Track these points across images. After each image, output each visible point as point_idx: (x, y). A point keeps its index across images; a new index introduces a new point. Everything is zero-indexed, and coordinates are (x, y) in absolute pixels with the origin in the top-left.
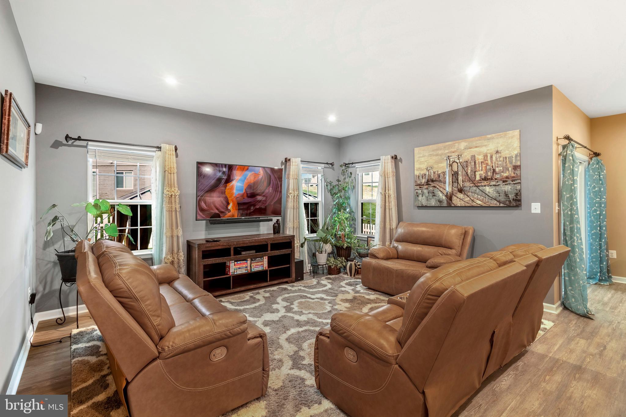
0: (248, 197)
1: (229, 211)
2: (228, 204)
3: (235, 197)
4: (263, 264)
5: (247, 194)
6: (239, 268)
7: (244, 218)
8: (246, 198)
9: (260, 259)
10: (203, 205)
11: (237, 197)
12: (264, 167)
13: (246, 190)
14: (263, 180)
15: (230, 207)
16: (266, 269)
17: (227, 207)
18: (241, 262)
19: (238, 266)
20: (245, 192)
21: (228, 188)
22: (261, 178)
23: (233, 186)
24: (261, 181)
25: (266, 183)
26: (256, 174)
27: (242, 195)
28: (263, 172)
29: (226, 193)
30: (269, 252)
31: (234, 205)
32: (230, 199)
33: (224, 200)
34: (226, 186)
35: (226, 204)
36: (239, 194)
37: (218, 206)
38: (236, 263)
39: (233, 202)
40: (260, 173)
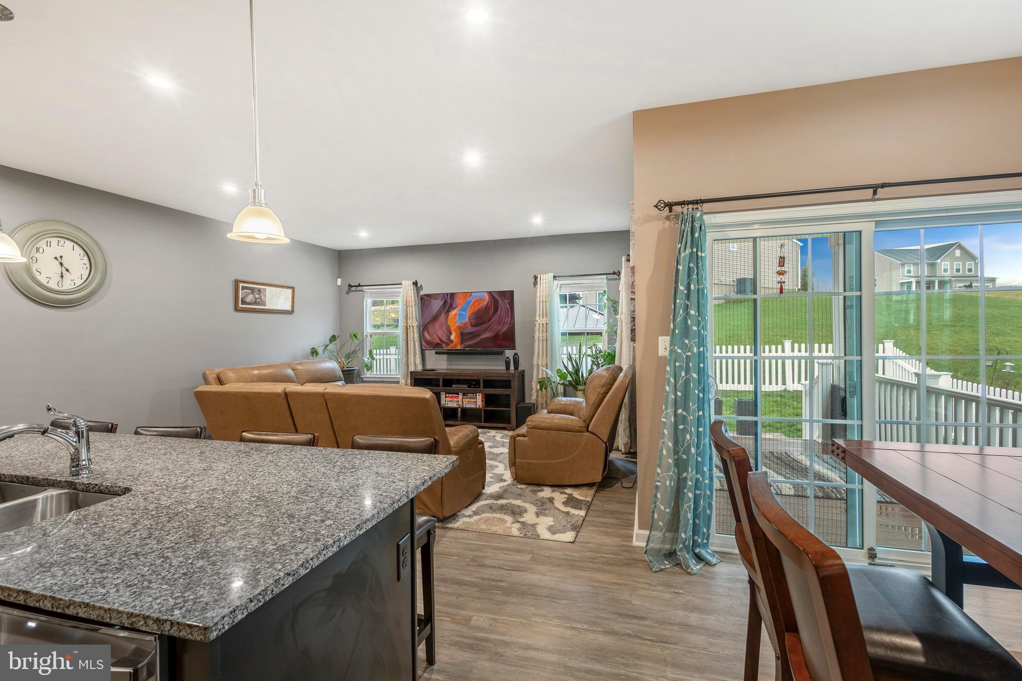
0: (472, 326)
1: (452, 342)
2: (451, 334)
3: (457, 327)
4: (476, 402)
5: (471, 323)
6: (451, 401)
7: (468, 349)
8: (469, 327)
9: (472, 395)
10: (427, 336)
11: (460, 327)
12: (490, 293)
13: (469, 318)
14: (488, 306)
15: (453, 337)
16: (479, 407)
17: (449, 338)
18: (453, 395)
19: (450, 399)
20: (468, 322)
21: (450, 317)
22: (485, 303)
23: (456, 314)
24: (487, 308)
25: (492, 310)
26: (481, 299)
27: (466, 324)
28: (489, 296)
29: (448, 322)
30: (482, 389)
31: (456, 335)
32: (452, 329)
33: (446, 329)
34: (448, 315)
35: (448, 334)
36: (462, 323)
37: (440, 336)
38: (447, 395)
39: (456, 331)
40: (485, 298)
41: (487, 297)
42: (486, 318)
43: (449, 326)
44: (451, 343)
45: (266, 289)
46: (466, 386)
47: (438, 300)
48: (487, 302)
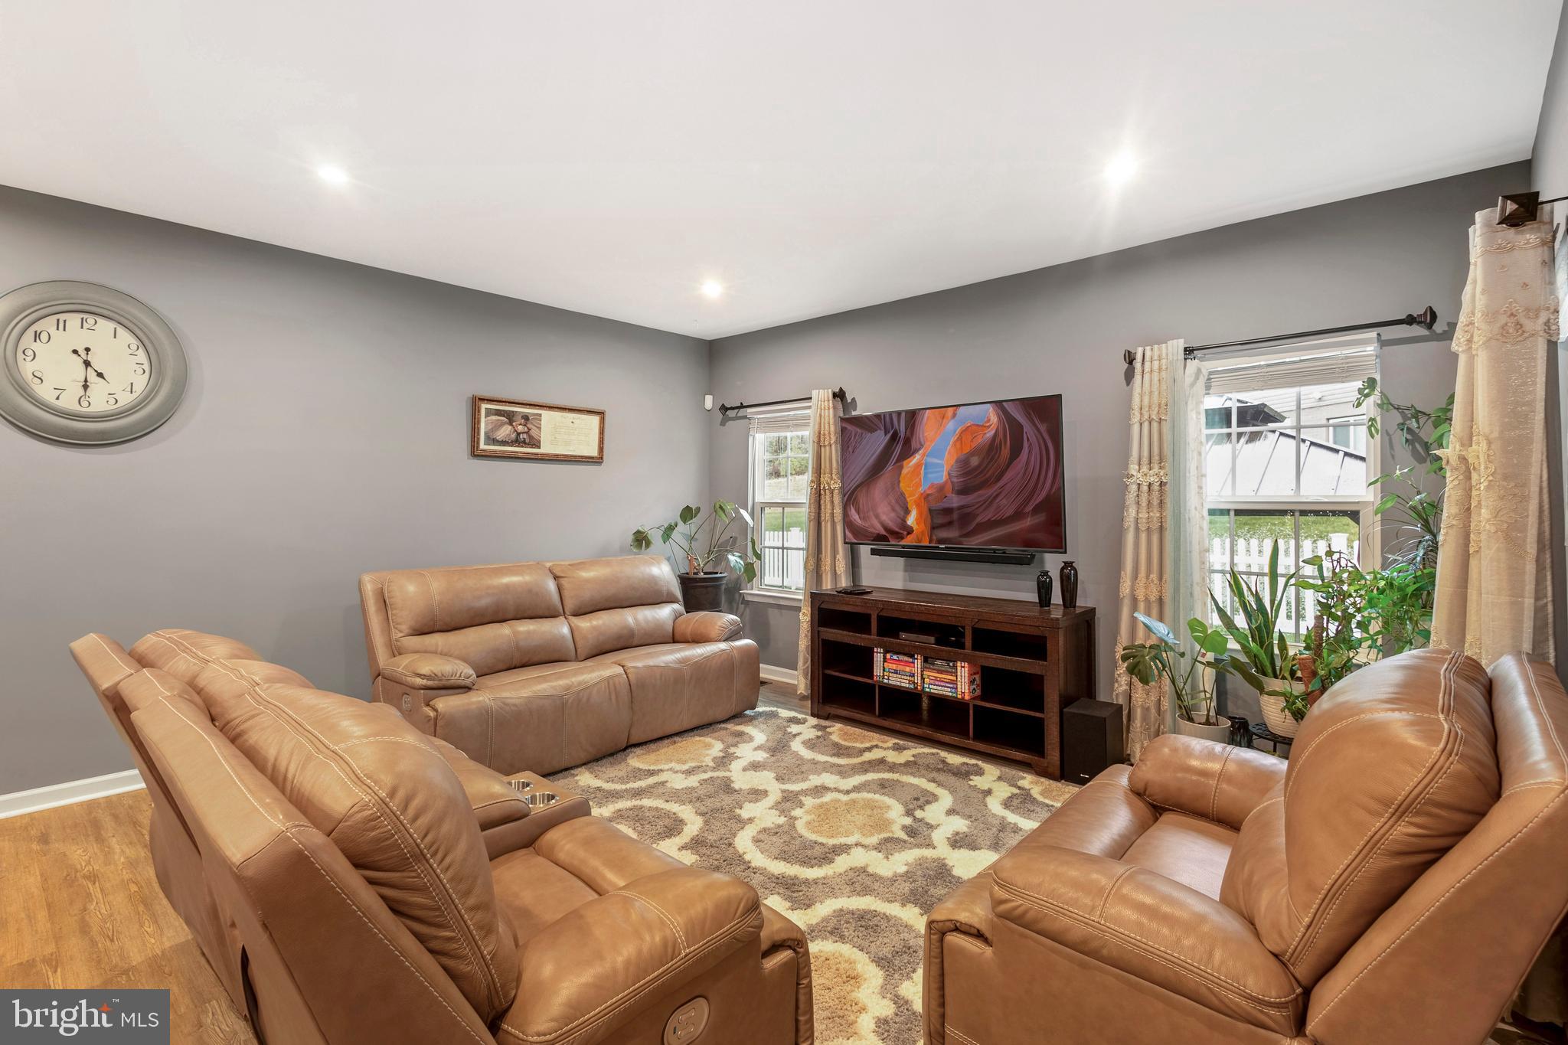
0: (957, 492)
1: (910, 531)
2: (907, 512)
3: (922, 494)
4: (954, 682)
5: (954, 484)
6: (896, 672)
7: (945, 546)
8: (950, 495)
9: (944, 663)
10: (854, 516)
11: (928, 495)
12: (1001, 404)
13: (949, 474)
14: (997, 441)
15: (911, 520)
16: (963, 698)
17: (904, 521)
18: (901, 657)
19: (894, 667)
20: (946, 482)
21: (905, 471)
22: (990, 434)
23: (918, 466)
24: (993, 447)
25: (1006, 452)
26: (978, 425)
27: (941, 488)
28: (998, 414)
29: (901, 484)
30: (968, 651)
31: (920, 514)
32: (910, 500)
33: (897, 501)
34: (901, 467)
35: (902, 513)
36: (932, 486)
37: (884, 518)
38: (888, 656)
39: (918, 506)
40: (989, 421)
41: (994, 419)
42: (990, 473)
43: (902, 494)
44: (909, 533)
45: (540, 415)
46: (932, 639)
47: (879, 431)
48: (993, 432)
